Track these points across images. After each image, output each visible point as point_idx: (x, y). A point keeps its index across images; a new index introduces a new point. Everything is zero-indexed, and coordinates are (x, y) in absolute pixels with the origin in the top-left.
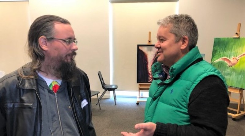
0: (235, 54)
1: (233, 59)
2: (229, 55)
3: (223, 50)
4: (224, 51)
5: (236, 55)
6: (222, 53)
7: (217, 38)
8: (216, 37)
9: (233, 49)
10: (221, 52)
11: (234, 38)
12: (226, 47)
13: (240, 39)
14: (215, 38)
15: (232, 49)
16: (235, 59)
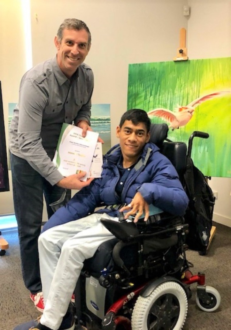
0: (183, 98)
1: (180, 110)
2: (169, 102)
3: (153, 93)
4: (156, 93)
5: (185, 100)
6: (152, 99)
7: (134, 65)
8: (132, 63)
9: (177, 87)
10: (148, 97)
11: (176, 62)
12: (159, 84)
13: (191, 62)
14: (130, 65)
15: (174, 88)
16: (184, 110)
